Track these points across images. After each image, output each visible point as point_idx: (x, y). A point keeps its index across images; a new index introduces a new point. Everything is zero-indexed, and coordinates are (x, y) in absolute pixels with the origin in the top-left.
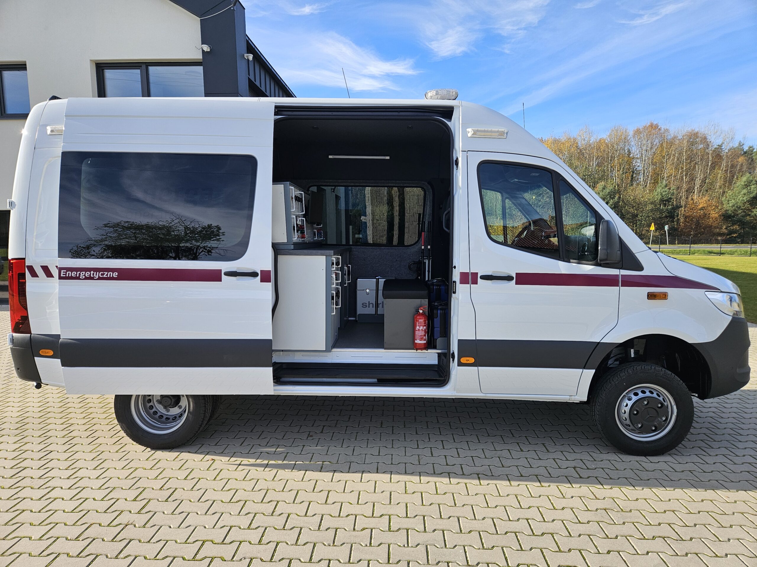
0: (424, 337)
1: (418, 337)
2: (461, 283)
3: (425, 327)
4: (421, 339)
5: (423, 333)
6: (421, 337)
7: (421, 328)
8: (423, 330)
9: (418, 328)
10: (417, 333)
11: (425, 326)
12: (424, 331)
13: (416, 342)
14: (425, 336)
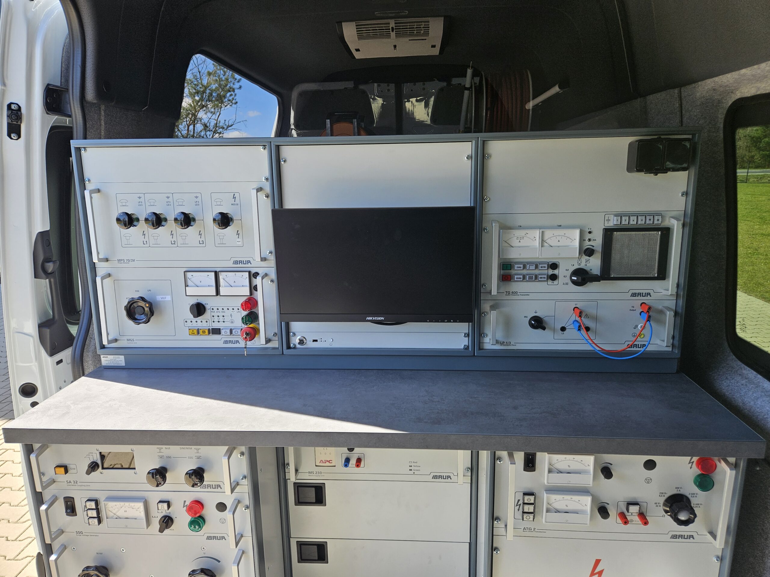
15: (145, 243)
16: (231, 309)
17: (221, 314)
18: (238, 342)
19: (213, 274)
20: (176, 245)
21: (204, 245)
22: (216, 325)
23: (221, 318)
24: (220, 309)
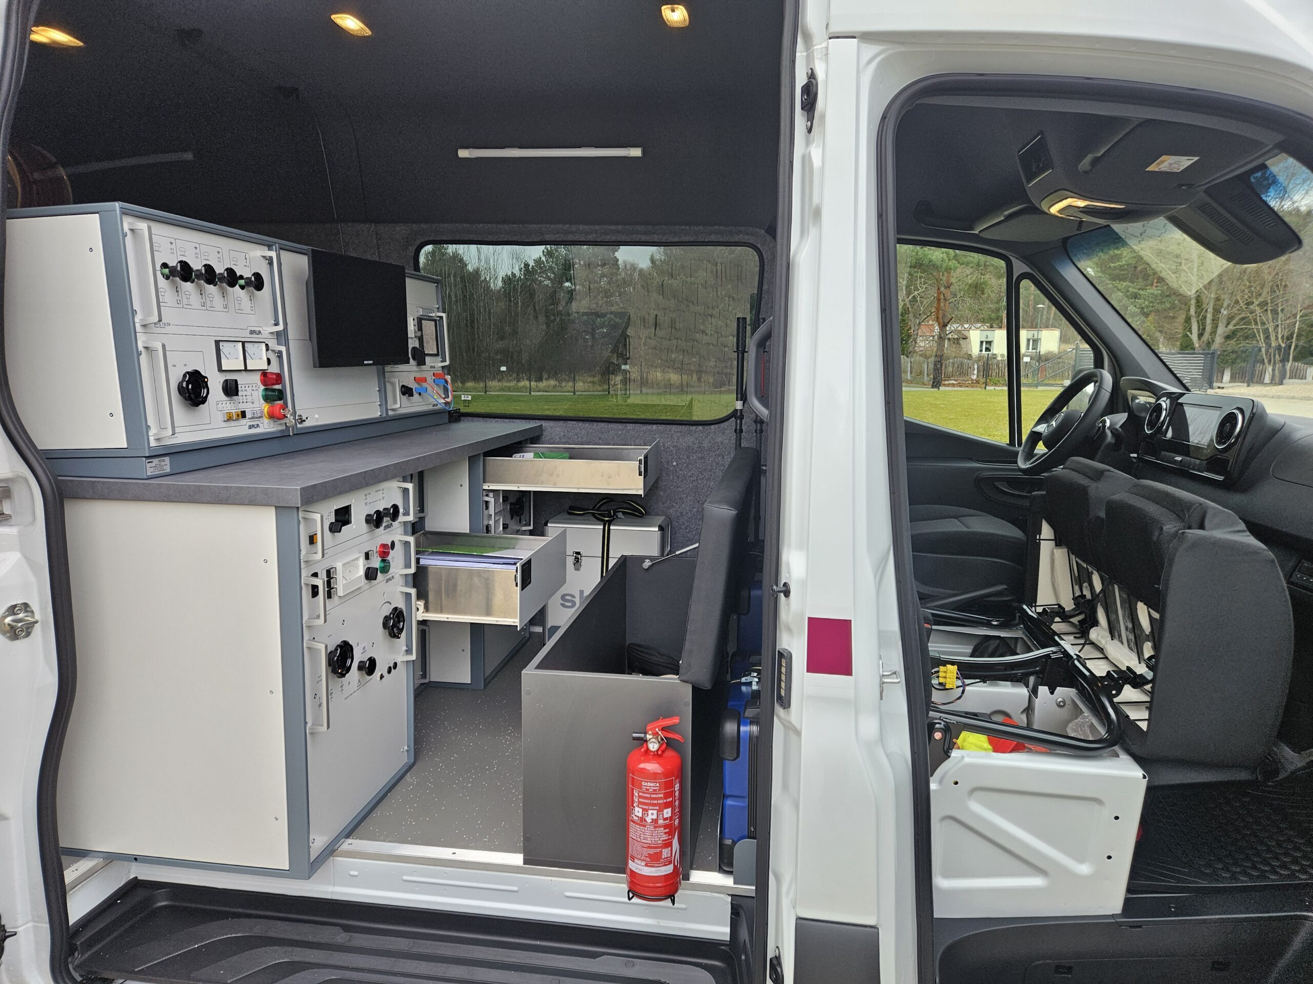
0: (666, 853)
1: (639, 848)
2: (814, 666)
3: (667, 813)
4: (654, 859)
5: (661, 835)
6: (652, 851)
7: (652, 815)
8: (661, 822)
9: (638, 812)
10: (634, 831)
11: (667, 805)
12: (665, 827)
13: (632, 865)
14: (668, 844)
15: (179, 302)
16: (250, 386)
17: (244, 393)
18: (258, 425)
19: (241, 343)
20: (205, 308)
21: (226, 310)
22: (242, 407)
23: (244, 397)
24: (243, 388)
